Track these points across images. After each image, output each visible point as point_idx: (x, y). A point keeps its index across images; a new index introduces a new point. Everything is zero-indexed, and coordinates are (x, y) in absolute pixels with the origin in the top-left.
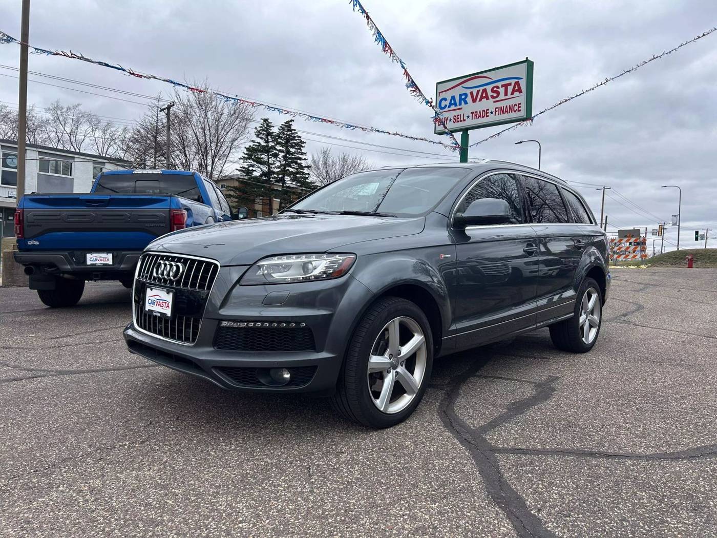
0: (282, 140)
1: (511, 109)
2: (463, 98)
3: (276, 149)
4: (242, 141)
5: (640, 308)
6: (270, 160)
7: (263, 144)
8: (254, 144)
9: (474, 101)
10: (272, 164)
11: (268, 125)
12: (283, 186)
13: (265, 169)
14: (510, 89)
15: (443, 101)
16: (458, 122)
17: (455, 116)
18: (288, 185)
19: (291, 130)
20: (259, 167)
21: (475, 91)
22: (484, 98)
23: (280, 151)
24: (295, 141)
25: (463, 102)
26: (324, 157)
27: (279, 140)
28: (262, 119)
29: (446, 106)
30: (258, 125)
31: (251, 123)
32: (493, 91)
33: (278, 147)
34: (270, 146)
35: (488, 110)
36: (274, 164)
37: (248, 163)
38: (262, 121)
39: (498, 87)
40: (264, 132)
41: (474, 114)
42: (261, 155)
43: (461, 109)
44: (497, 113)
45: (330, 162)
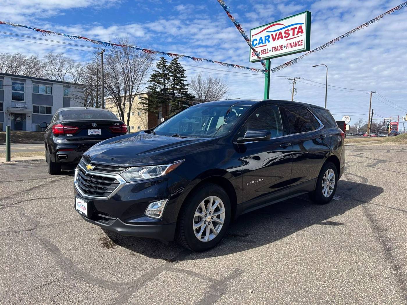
1: (297, 44)
2: (267, 39)
4: (149, 71)
7: (161, 72)
9: (274, 40)
10: (166, 84)
11: (164, 61)
16: (264, 54)
17: (262, 50)
18: (176, 96)
20: (159, 86)
22: (280, 38)
25: (267, 41)
29: (256, 44)
32: (285, 33)
34: (165, 73)
35: (282, 45)
37: (153, 84)
40: (162, 65)
41: (274, 49)
42: (160, 78)
43: (266, 45)
45: (202, 82)
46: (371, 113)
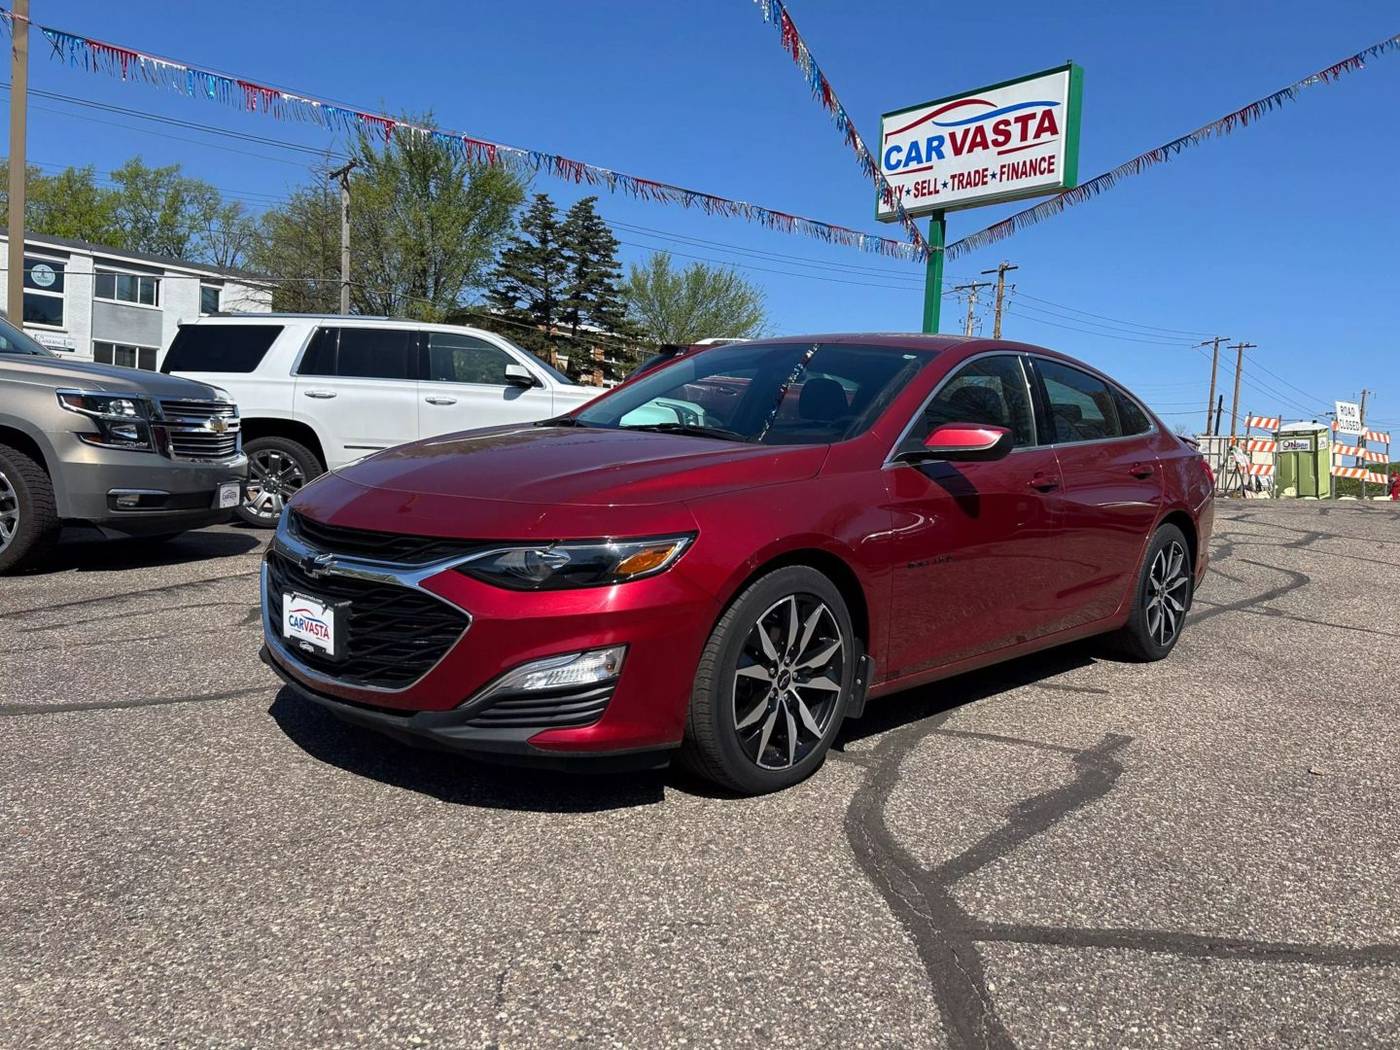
0: (573, 237)
1: (1034, 168)
2: (935, 147)
3: (561, 256)
5: (1301, 581)
6: (549, 276)
7: (536, 245)
8: (518, 244)
9: (958, 151)
11: (546, 208)
12: (574, 330)
13: (539, 295)
14: (1033, 125)
16: (924, 195)
17: (917, 183)
19: (591, 218)
20: (527, 292)
21: (959, 132)
22: (978, 145)
23: (569, 259)
24: (600, 241)
25: (934, 153)
26: (656, 272)
27: (568, 238)
28: (534, 195)
29: (899, 162)
30: (527, 208)
32: (996, 130)
33: (566, 252)
35: (986, 170)
36: (556, 285)
37: (507, 284)
38: (535, 199)
39: (1007, 123)
40: (538, 221)
41: (956, 180)
42: (532, 266)
43: (931, 168)
44: (1005, 177)
45: (669, 283)
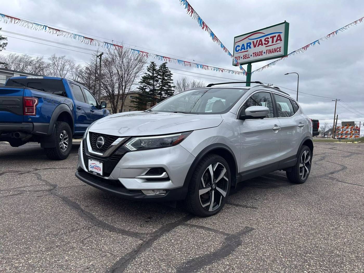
0: (161, 73)
1: (276, 50)
2: (249, 45)
3: (158, 78)
4: (141, 74)
5: (344, 168)
6: (154, 83)
7: (151, 75)
8: (147, 75)
9: (255, 46)
10: (155, 85)
11: (154, 65)
12: (160, 97)
13: (152, 88)
14: (275, 39)
15: (238, 47)
16: (246, 58)
17: (244, 55)
18: (163, 96)
19: (165, 68)
20: (148, 87)
21: (255, 41)
22: (260, 44)
23: (160, 78)
24: (168, 74)
25: (248, 47)
26: (183, 82)
27: (159, 73)
28: (151, 62)
29: (239, 50)
30: (149, 65)
31: (145, 64)
32: (265, 40)
33: (159, 77)
34: (154, 76)
35: (262, 51)
36: (156, 85)
37: (143, 85)
38: (151, 63)
39: (268, 38)
40: (152, 69)
41: (254, 54)
42: (150, 80)
43: (247, 51)
44: (267, 53)
45: (186, 85)
46: (336, 118)
